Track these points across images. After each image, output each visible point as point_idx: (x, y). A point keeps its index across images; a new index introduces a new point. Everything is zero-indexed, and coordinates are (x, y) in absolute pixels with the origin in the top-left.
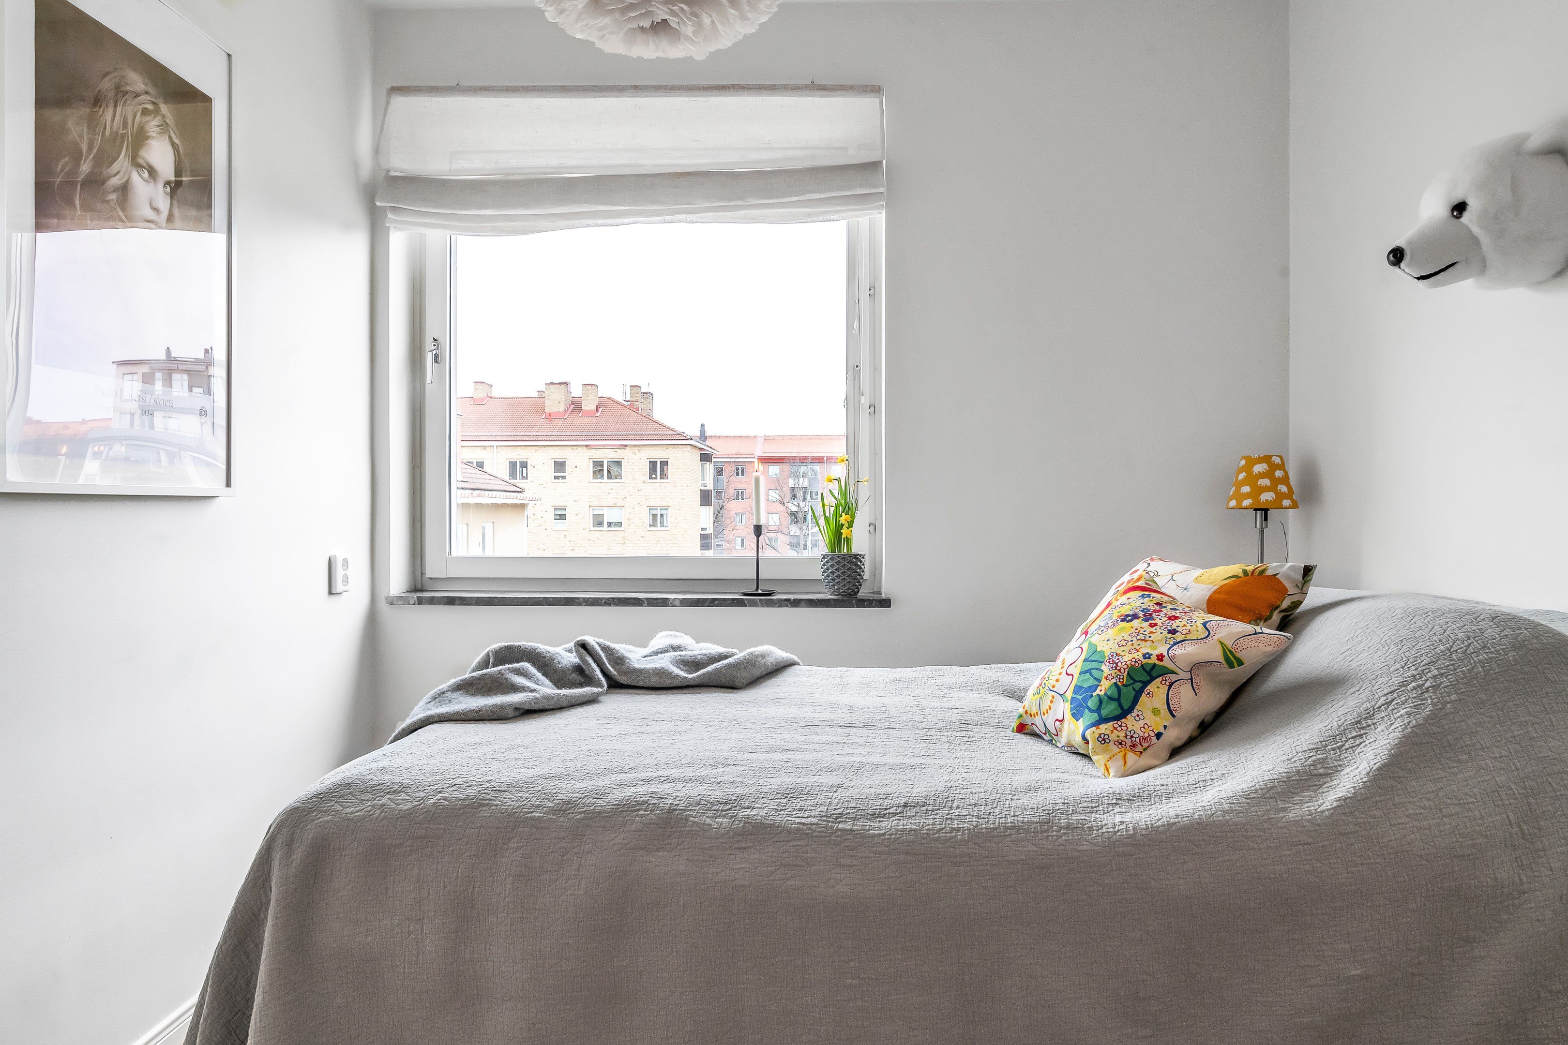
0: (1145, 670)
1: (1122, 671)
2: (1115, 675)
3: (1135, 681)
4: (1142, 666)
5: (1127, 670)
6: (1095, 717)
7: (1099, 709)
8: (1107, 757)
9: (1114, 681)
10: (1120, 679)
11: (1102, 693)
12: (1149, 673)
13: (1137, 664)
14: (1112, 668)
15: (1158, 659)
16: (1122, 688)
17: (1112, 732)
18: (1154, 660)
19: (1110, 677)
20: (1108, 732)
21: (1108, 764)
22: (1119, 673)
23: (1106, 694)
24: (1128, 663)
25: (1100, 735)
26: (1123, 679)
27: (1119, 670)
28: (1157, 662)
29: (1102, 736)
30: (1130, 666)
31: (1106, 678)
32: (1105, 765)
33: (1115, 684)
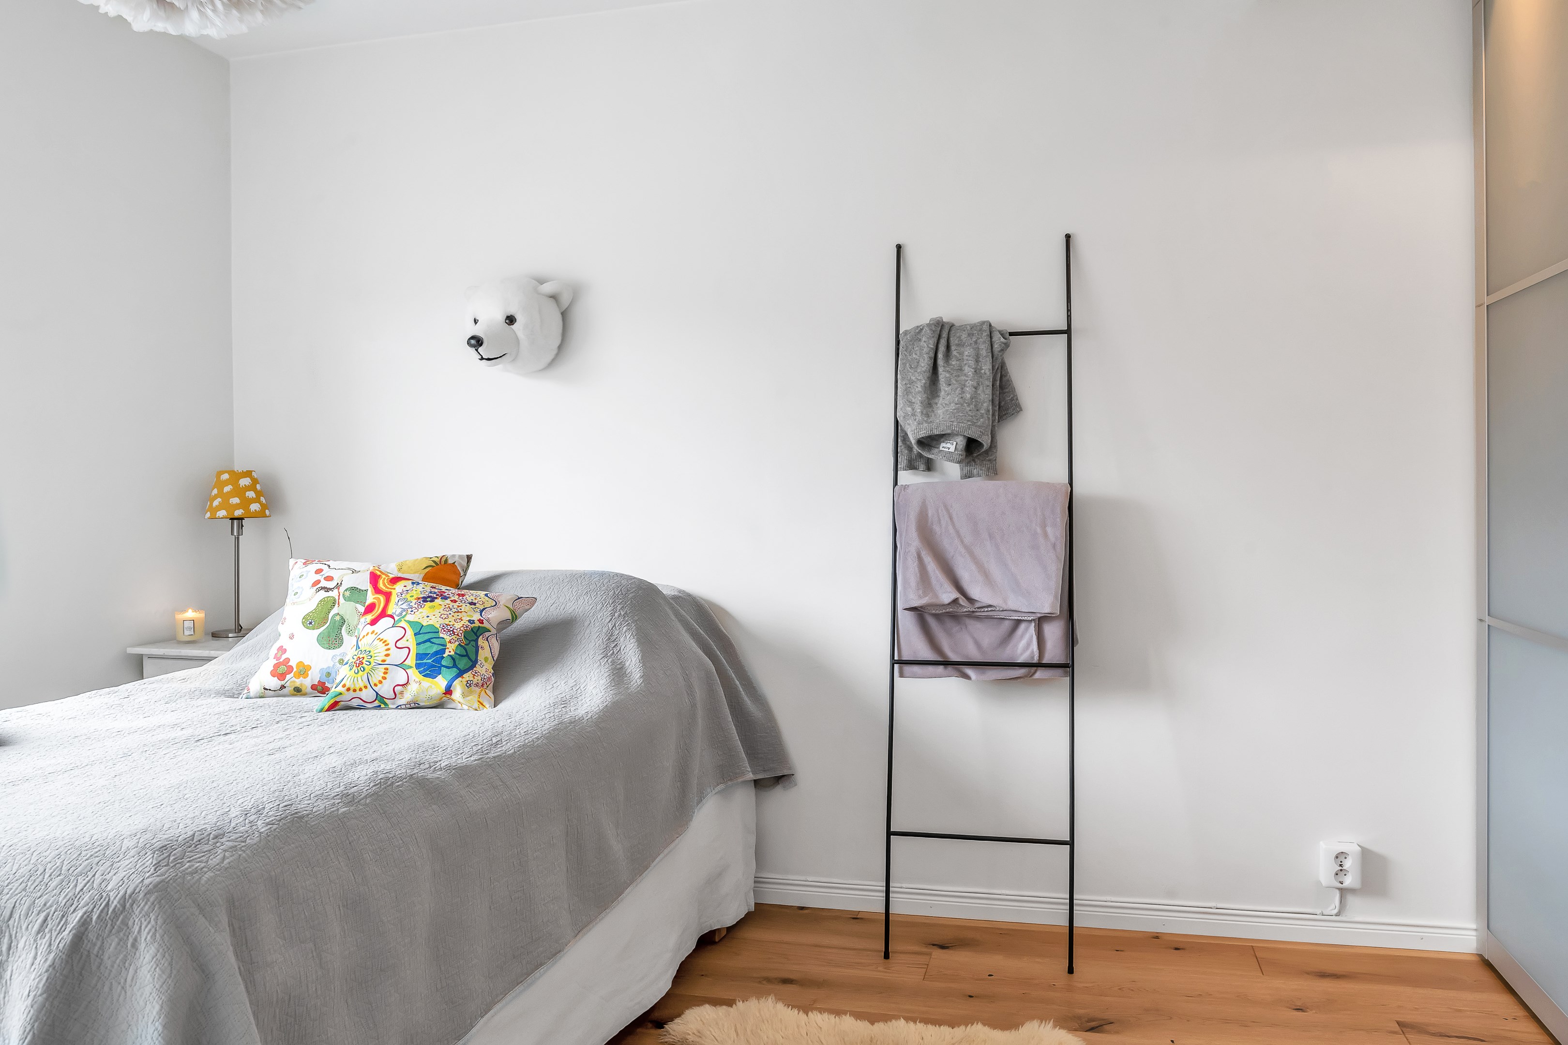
0: (473, 632)
1: (460, 635)
2: (456, 639)
3: (470, 641)
4: (472, 629)
5: (463, 634)
6: (454, 671)
7: (455, 665)
8: (477, 696)
9: (457, 643)
10: (460, 641)
11: (452, 653)
12: (475, 634)
13: (468, 629)
14: (450, 634)
15: (480, 623)
16: (465, 646)
17: (474, 678)
18: (477, 624)
19: (452, 641)
20: (472, 679)
21: (480, 700)
22: (458, 637)
23: (455, 653)
24: (462, 628)
25: (467, 681)
26: (462, 640)
27: (458, 635)
28: (480, 625)
29: (469, 682)
30: (464, 630)
31: (450, 642)
32: (478, 701)
33: (459, 644)
